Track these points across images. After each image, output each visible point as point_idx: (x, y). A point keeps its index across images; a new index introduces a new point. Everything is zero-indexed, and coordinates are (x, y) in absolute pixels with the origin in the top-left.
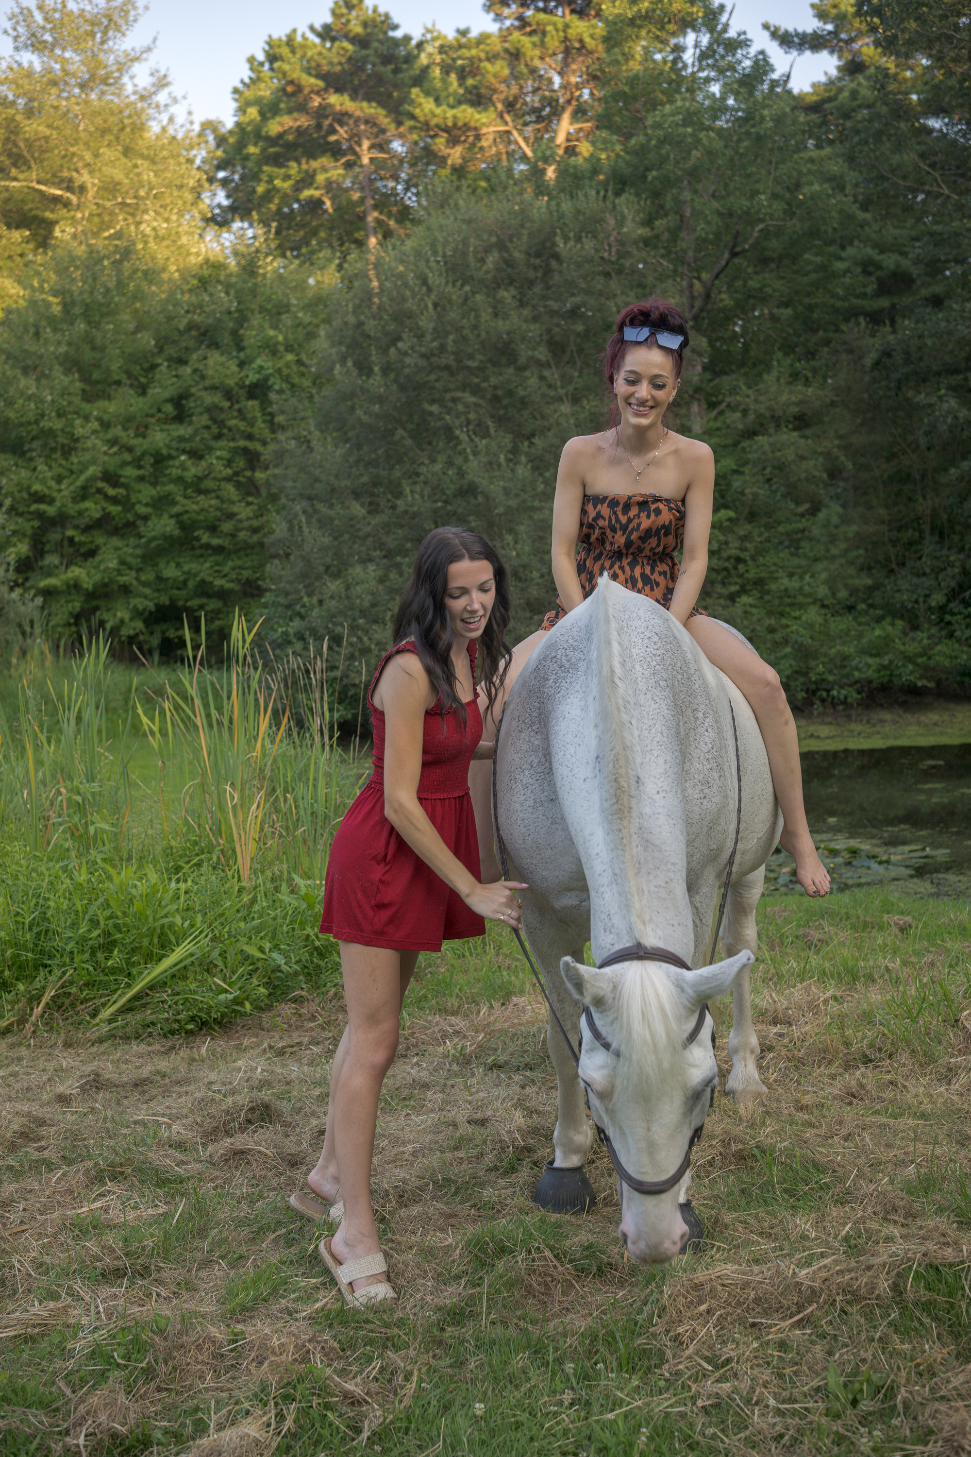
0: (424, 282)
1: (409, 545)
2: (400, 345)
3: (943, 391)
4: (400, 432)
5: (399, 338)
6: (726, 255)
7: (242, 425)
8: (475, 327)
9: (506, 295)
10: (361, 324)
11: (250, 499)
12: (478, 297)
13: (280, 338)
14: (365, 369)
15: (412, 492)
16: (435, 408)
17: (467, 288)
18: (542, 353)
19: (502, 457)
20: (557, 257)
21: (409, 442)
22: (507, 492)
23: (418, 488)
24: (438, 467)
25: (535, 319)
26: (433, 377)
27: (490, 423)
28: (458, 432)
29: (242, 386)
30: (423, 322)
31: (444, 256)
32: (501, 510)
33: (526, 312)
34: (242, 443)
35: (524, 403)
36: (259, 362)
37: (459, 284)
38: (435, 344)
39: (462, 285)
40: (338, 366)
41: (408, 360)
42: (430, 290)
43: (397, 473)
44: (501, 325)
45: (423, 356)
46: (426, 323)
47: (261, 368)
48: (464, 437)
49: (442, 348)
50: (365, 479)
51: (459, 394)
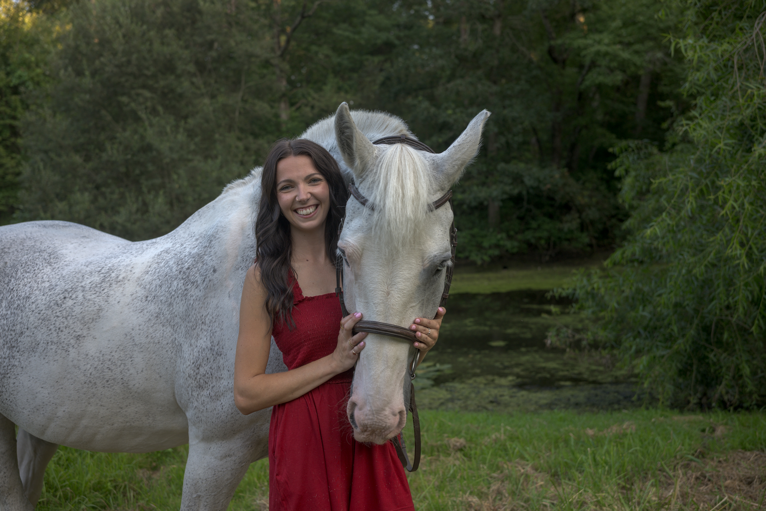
0: (118, 22)
1: (110, 181)
2: (102, 59)
3: (420, 98)
4: (103, 112)
5: (101, 55)
6: (299, 18)
7: (8, 111)
8: (150, 51)
9: (169, 32)
10: (77, 47)
11: (14, 155)
12: (152, 33)
13: (33, 59)
14: (80, 73)
15: (112, 149)
16: (124, 99)
17: (145, 27)
18: (191, 68)
19: (168, 129)
20: (200, 12)
21: (109, 118)
22: (171, 149)
23: (116, 146)
24: (127, 134)
25: (187, 47)
26: (123, 80)
27: (160, 109)
28: (140, 113)
29: (9, 87)
30: (116, 45)
31: (130, 7)
32: (167, 160)
33: (181, 43)
34: (8, 121)
35: (181, 96)
36: (19, 72)
37: (140, 23)
38: (124, 59)
39: (142, 26)
40: (62, 72)
41: (107, 69)
42: (121, 26)
43: (102, 137)
44: (166, 50)
45: (117, 66)
46: (118, 46)
47: (20, 77)
48: (143, 115)
49: (129, 62)
50: (82, 140)
51: (140, 91)
